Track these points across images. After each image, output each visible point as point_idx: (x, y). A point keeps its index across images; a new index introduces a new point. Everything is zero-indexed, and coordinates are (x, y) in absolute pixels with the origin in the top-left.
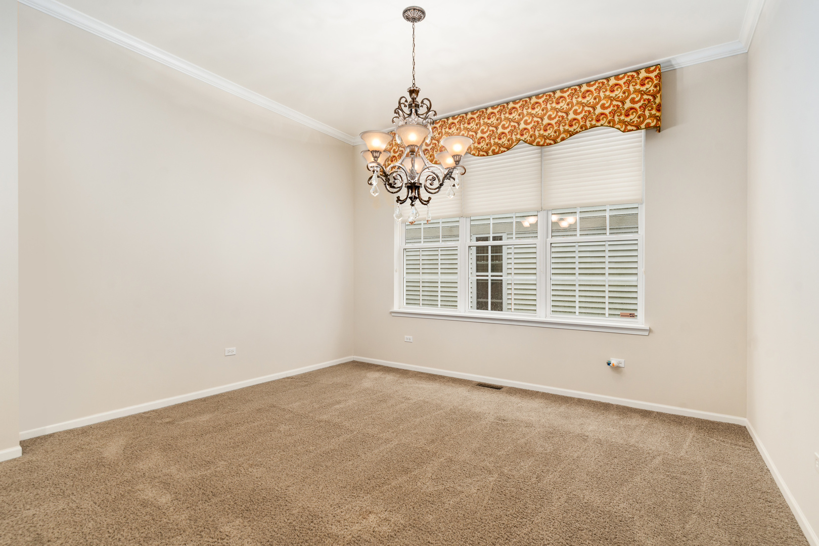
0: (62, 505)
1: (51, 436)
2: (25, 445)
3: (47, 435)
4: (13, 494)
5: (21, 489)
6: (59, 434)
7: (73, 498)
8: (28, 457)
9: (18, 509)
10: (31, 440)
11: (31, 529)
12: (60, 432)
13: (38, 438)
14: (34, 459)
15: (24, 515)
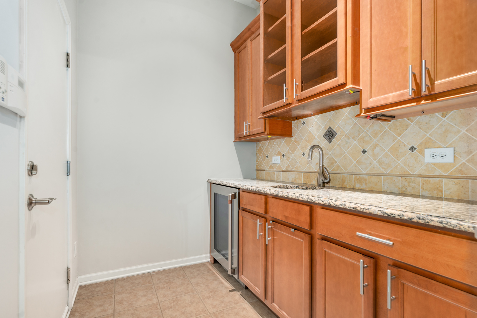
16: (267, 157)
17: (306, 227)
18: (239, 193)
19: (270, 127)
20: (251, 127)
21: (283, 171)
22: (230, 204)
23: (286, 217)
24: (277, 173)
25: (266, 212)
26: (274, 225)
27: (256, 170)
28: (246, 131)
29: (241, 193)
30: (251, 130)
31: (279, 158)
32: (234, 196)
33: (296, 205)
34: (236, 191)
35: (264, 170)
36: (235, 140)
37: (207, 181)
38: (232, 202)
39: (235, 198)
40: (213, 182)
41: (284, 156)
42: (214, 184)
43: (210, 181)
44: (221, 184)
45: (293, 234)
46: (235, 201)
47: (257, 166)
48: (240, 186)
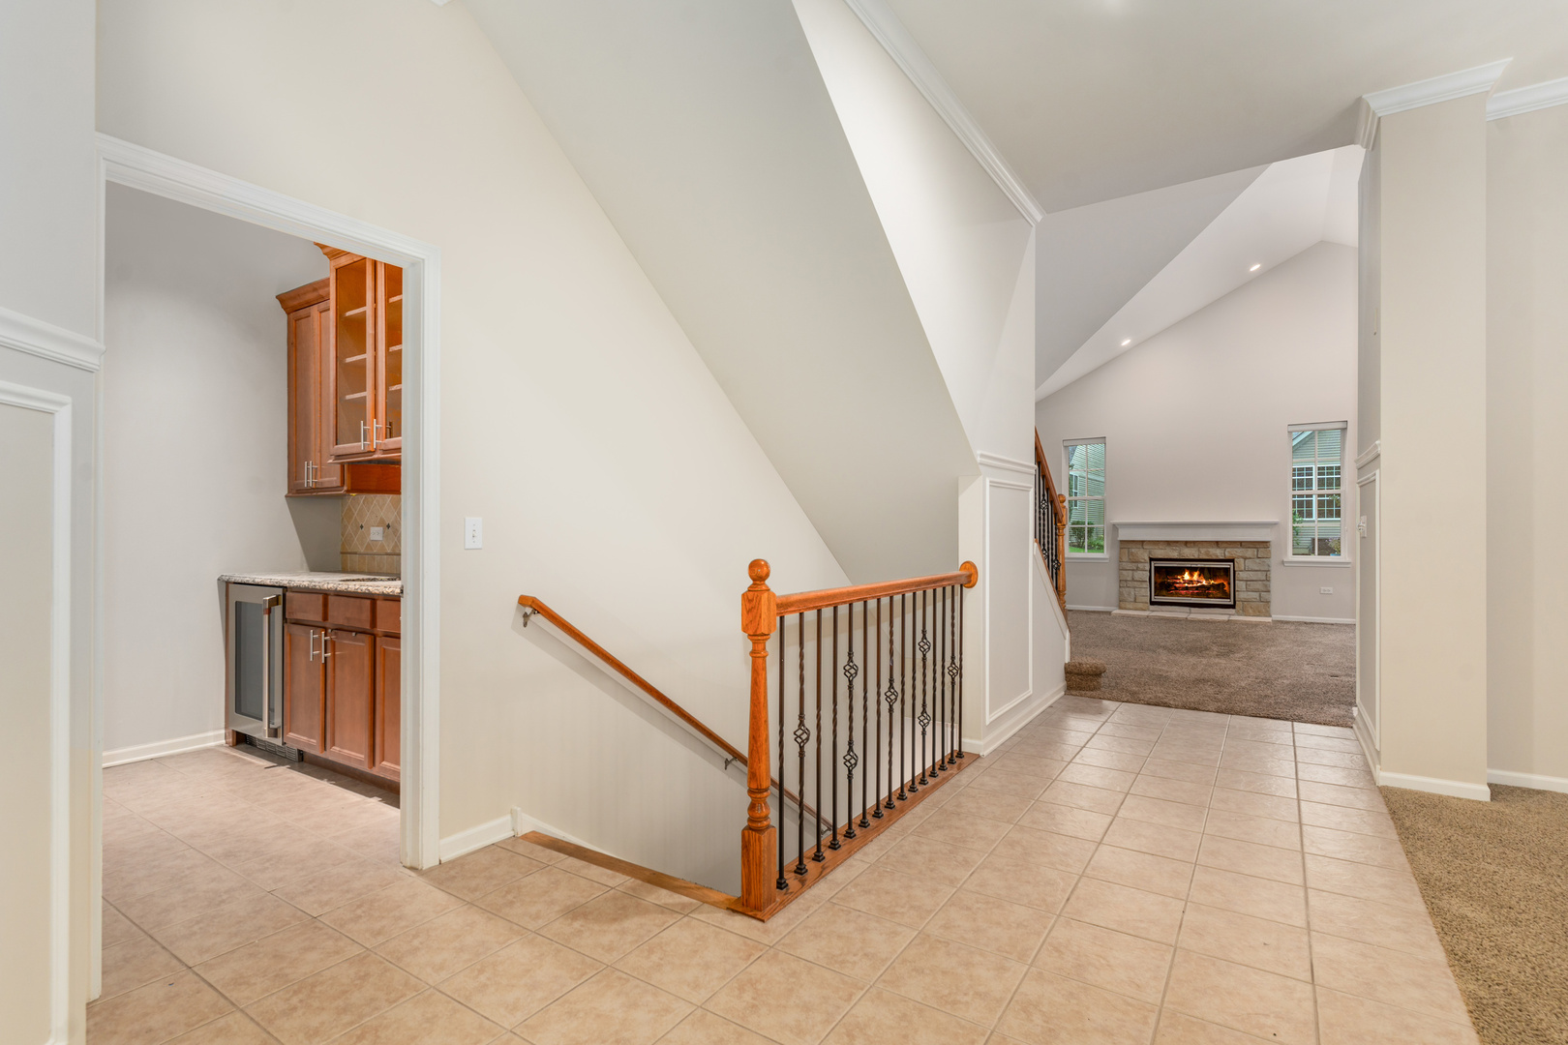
0: (1537, 880)
1: (1539, 792)
2: (1497, 791)
3: (1534, 790)
4: (1470, 838)
5: (1483, 838)
6: (1553, 795)
7: (1559, 881)
8: (1497, 806)
9: (1475, 856)
10: (1507, 787)
11: (1489, 885)
12: (1556, 793)
13: (1519, 788)
14: (1507, 811)
15: (1481, 866)
16: (362, 527)
17: (367, 626)
18: (284, 595)
19: (352, 479)
20: (319, 473)
21: (387, 554)
22: (267, 616)
23: (348, 619)
24: (377, 558)
25: (325, 618)
26: (336, 634)
27: (342, 553)
28: (309, 481)
29: (288, 594)
30: (319, 480)
31: (380, 529)
32: (274, 602)
33: (358, 600)
34: (280, 591)
35: (356, 553)
36: (289, 492)
37: (219, 580)
38: (269, 611)
39: (278, 604)
40: (233, 580)
41: (388, 526)
42: (235, 583)
43: (226, 579)
44: (250, 582)
45: (355, 640)
46: (278, 610)
47: (343, 544)
48: (285, 583)
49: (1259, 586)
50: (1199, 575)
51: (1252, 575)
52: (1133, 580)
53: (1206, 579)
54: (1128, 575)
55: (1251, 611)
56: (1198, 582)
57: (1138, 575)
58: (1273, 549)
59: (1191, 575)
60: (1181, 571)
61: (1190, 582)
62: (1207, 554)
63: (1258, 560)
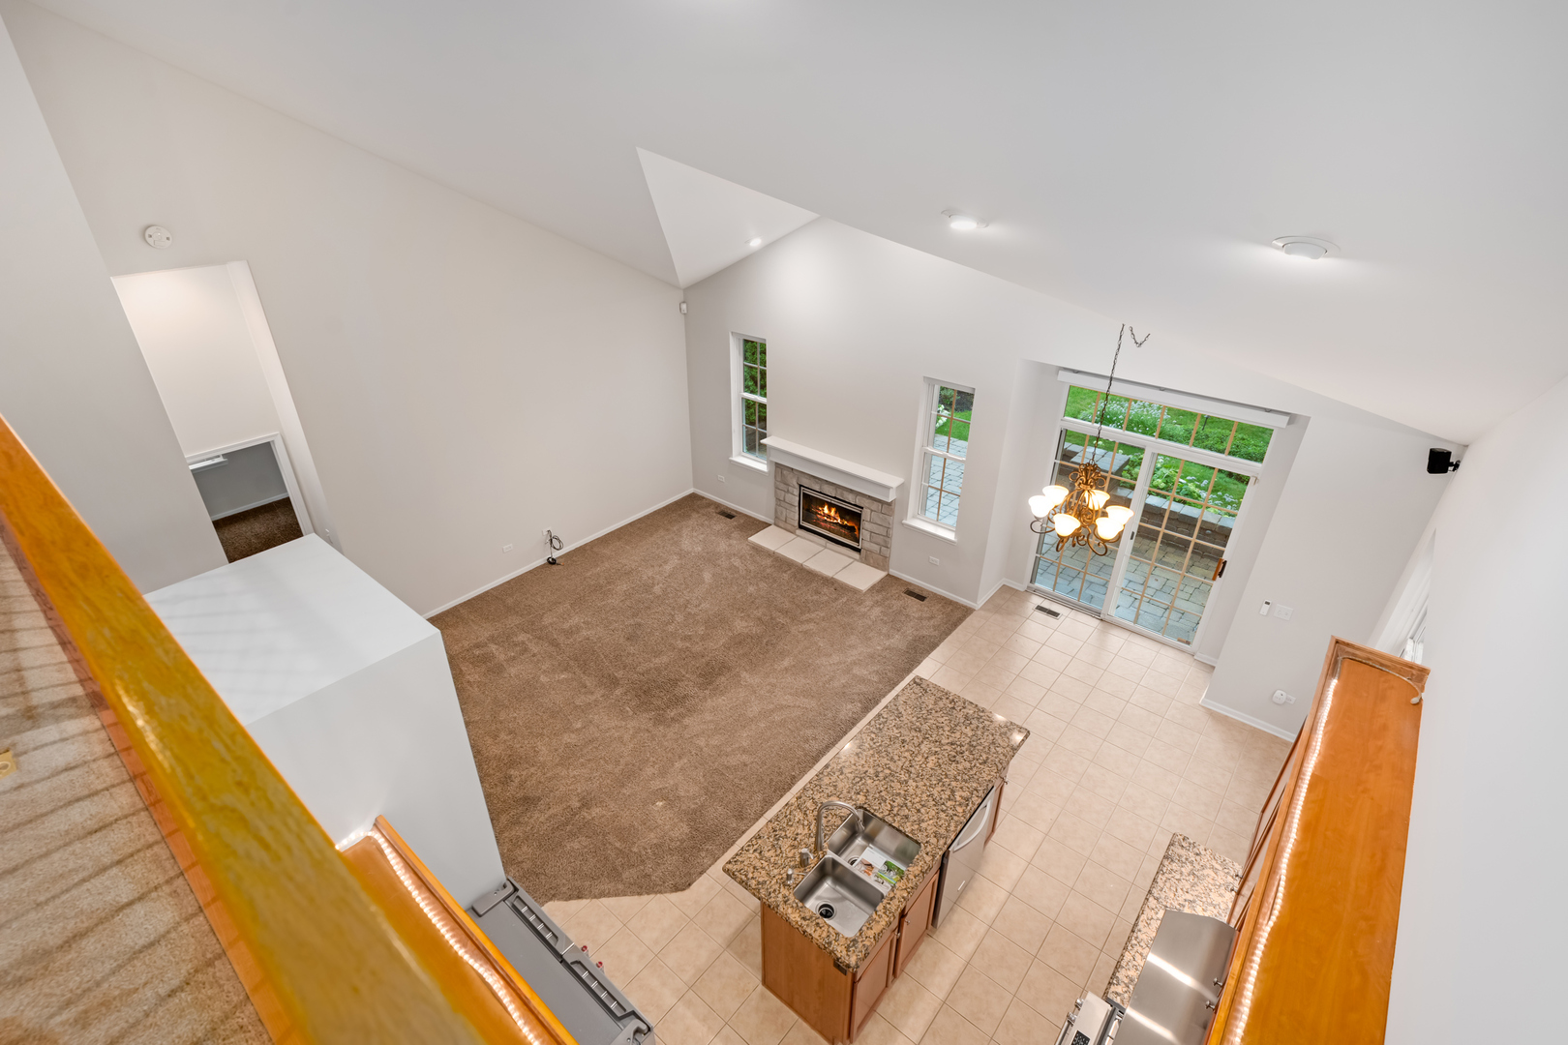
49: (880, 539)
50: (836, 512)
51: (874, 528)
52: (784, 501)
53: (842, 518)
54: (781, 494)
55: (872, 561)
56: (835, 519)
57: (789, 497)
58: (897, 509)
59: (830, 510)
60: (822, 503)
61: (829, 516)
62: (842, 495)
63: (881, 515)
